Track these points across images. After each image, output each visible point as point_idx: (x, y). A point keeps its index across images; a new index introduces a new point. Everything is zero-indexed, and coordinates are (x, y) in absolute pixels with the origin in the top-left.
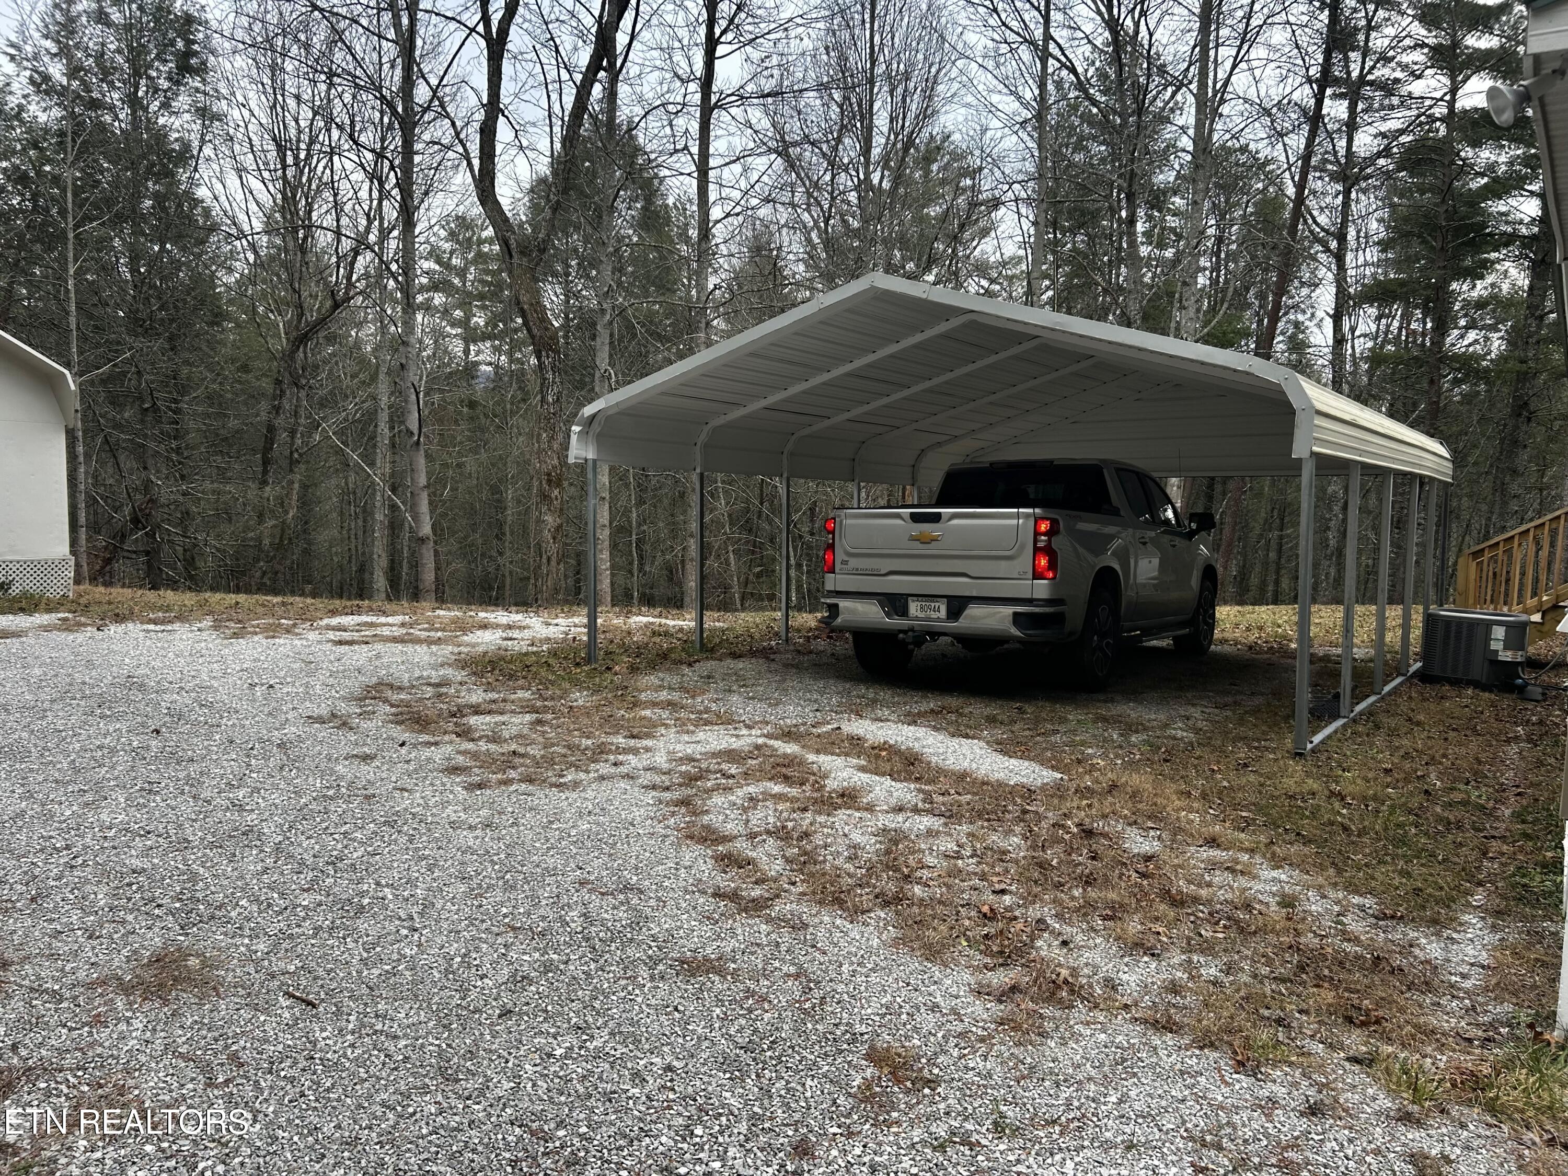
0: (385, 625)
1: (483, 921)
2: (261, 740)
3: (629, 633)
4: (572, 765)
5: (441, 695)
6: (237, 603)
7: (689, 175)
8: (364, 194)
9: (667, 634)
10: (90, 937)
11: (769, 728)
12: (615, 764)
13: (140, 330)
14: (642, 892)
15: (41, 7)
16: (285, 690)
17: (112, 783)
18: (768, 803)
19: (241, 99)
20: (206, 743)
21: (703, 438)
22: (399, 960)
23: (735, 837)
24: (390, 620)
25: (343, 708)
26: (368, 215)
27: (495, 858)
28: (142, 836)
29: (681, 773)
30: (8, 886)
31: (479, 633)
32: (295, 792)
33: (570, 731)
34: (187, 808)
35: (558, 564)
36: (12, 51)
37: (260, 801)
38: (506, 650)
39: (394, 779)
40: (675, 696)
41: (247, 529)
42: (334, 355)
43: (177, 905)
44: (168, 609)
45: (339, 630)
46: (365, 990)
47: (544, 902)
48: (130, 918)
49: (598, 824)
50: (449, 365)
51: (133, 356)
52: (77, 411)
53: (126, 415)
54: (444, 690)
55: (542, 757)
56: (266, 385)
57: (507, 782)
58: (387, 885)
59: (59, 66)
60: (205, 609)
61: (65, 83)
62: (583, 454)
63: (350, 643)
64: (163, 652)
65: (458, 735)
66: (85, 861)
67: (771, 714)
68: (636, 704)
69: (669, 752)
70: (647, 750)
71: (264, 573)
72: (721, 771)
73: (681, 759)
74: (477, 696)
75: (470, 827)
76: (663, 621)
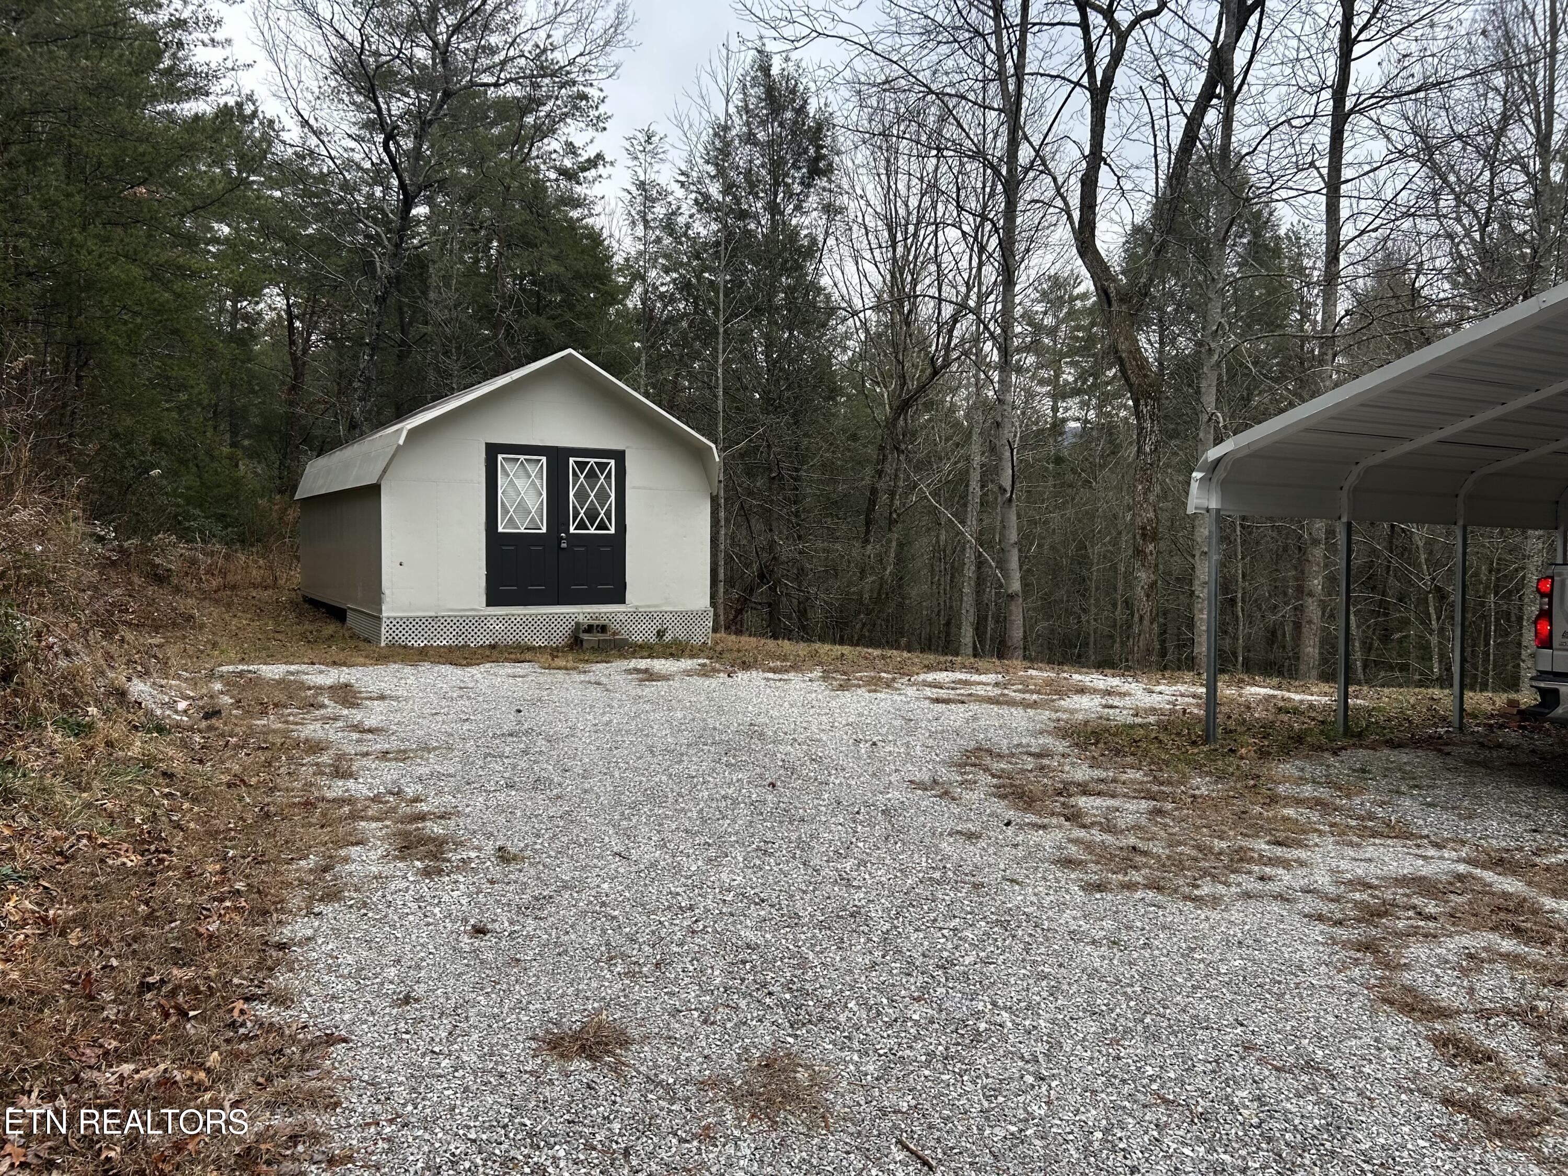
0: (979, 683)
1: (1124, 1081)
2: (866, 804)
3: (1248, 708)
4: (1206, 873)
5: (1042, 768)
6: (843, 655)
7: (1316, 192)
8: (964, 264)
9: (1296, 711)
10: (705, 1022)
11: (1466, 849)
12: (1262, 879)
13: (771, 408)
14: (1333, 1077)
15: (704, 138)
16: (888, 749)
17: (733, 838)
18: (1498, 966)
19: (859, 192)
20: (816, 802)
21: (1352, 480)
22: (1026, 1120)
23: (1458, 1012)
24: (983, 678)
25: (944, 773)
26: (967, 283)
27: (1129, 990)
28: (756, 904)
29: (1356, 903)
30: (637, 946)
31: (1076, 698)
32: (901, 870)
33: (1198, 828)
34: (799, 876)
35: (1152, 623)
36: (683, 178)
37: (867, 876)
38: (1108, 720)
39: (1002, 866)
40: (1323, 793)
41: (850, 584)
42: (930, 420)
43: (788, 996)
44: (785, 658)
45: (935, 687)
46: (989, 1159)
47: (1200, 1068)
48: (743, 1004)
49: (1254, 961)
50: (1037, 423)
51: (765, 432)
52: (720, 482)
53: (758, 484)
54: (1046, 762)
55: (1169, 857)
56: (872, 452)
57: (1130, 886)
58: (1005, 1008)
59: (717, 185)
60: (815, 659)
61: (721, 199)
62: (1204, 503)
63: (947, 701)
64: (779, 701)
65: (1067, 819)
66: (705, 927)
67: (1466, 831)
68: (1273, 800)
69: (1331, 870)
70: (1302, 863)
71: (864, 625)
72: (1414, 907)
73: (1350, 882)
74: (1082, 773)
75: (1094, 942)
76: (1287, 694)
